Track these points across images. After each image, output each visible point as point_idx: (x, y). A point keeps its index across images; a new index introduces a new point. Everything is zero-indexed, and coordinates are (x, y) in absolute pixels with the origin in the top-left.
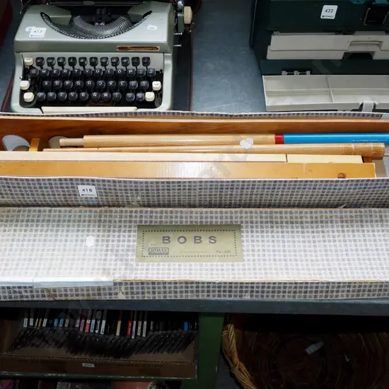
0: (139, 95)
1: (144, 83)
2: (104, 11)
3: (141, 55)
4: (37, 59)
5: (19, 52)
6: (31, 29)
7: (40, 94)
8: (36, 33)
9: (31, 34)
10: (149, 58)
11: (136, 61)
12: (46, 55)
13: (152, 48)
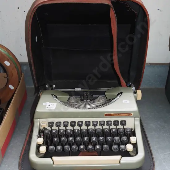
0: (122, 147)
1: (124, 138)
2: (88, 94)
3: (120, 119)
4: (50, 123)
5: (38, 119)
6: (46, 104)
7: (51, 147)
8: (50, 106)
9: (47, 107)
10: (125, 121)
11: (116, 123)
12: (55, 120)
13: (128, 114)
